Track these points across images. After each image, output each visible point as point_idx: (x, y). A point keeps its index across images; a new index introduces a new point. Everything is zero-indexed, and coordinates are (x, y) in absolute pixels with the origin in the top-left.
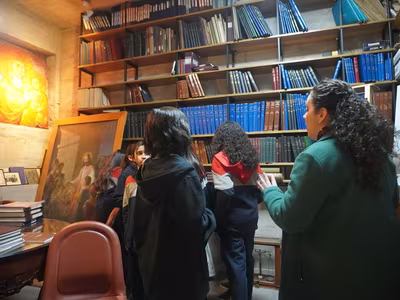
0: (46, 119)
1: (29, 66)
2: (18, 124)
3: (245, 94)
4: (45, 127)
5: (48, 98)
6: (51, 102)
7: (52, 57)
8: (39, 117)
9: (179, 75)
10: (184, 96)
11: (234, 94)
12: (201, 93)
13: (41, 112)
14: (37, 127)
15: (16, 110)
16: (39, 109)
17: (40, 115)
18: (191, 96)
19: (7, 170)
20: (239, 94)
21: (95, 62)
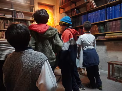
3: (113, 2)
6: (55, 20)
9: (87, 1)
10: (89, 9)
11: (108, 3)
12: (95, 6)
13: (52, 23)
16: (52, 22)
17: (52, 24)
18: (91, 9)
20: (110, 3)
21: (63, 4)
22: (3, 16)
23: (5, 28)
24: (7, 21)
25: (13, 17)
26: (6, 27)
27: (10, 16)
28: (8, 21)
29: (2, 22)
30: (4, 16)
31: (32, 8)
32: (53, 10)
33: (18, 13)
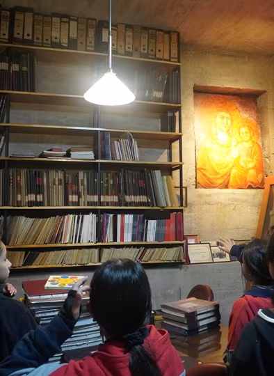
0: (260, 176)
1: (236, 113)
2: (226, 187)
4: (260, 186)
5: (262, 149)
6: (266, 153)
7: (264, 96)
8: (251, 175)
13: (254, 168)
14: (250, 187)
15: (223, 171)
16: (251, 165)
17: (252, 172)
19: (214, 243)
22: (65, 156)
23: (67, 203)
24: (77, 176)
25: (96, 157)
26: (70, 199)
27: (87, 155)
28: (81, 174)
29: (60, 180)
30: (68, 155)
31: (170, 114)
32: (259, 112)
33: (116, 142)
